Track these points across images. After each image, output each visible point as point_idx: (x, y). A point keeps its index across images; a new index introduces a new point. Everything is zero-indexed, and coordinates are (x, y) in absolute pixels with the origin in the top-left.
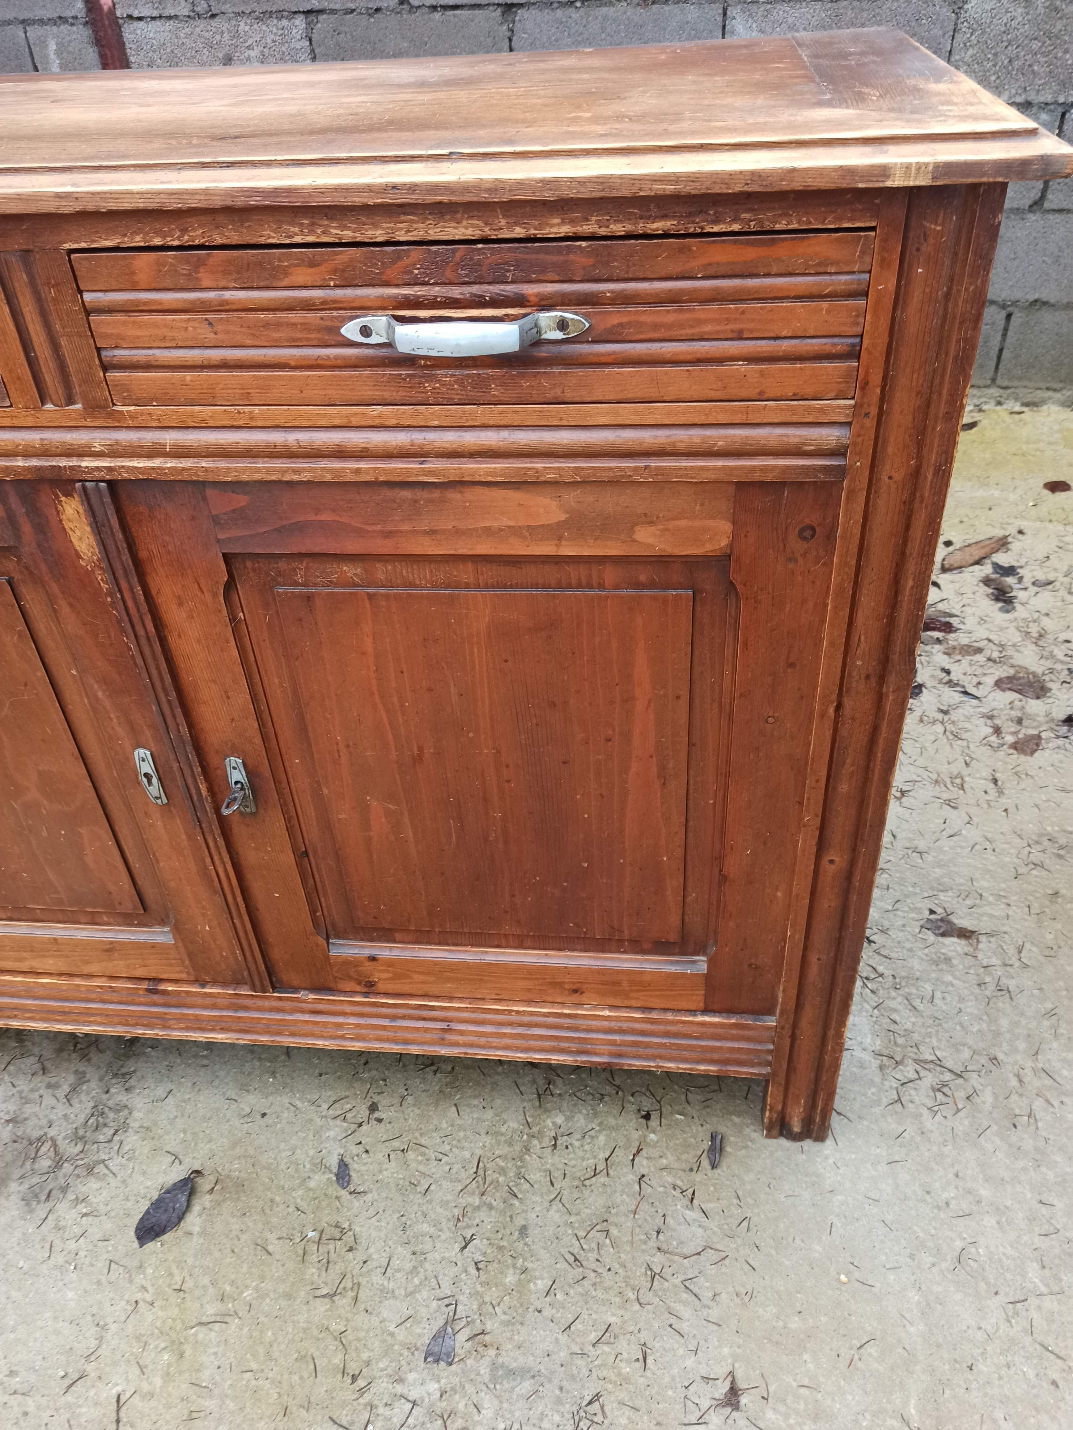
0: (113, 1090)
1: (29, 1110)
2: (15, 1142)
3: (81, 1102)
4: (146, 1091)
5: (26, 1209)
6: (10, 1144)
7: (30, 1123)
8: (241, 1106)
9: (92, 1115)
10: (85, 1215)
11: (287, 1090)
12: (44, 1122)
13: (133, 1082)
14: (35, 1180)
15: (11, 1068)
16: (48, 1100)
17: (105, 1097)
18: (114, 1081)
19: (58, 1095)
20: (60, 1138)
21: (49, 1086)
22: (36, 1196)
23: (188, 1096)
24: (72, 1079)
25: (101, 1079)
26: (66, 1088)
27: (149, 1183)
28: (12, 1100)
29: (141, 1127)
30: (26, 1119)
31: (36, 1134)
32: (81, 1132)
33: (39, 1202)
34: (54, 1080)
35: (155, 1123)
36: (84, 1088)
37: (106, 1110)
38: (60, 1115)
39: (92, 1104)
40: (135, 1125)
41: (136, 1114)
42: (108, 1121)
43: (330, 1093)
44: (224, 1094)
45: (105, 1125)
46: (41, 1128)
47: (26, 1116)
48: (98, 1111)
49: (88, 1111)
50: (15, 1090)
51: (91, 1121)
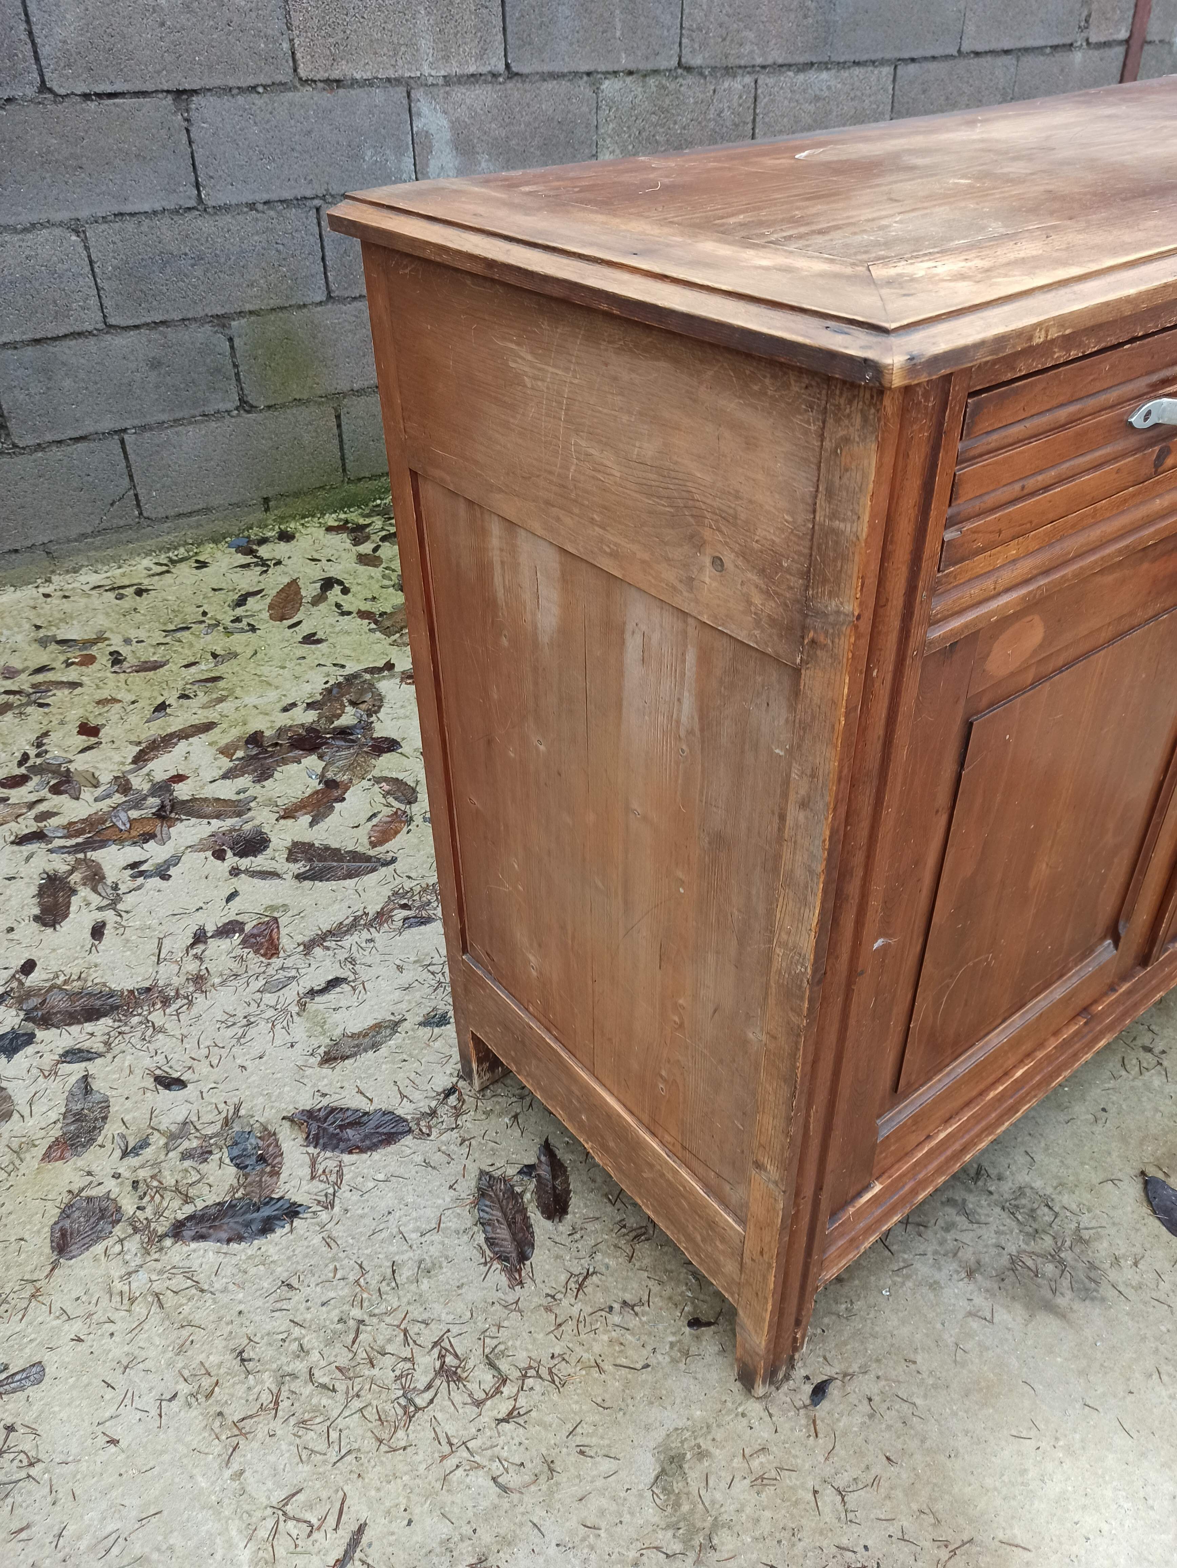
0: (992, 1189)
1: (967, 1254)
2: (1003, 1280)
3: (988, 1215)
4: (1014, 1168)
5: (1096, 1302)
6: (1002, 1285)
7: (986, 1259)
8: (1083, 1118)
9: (1013, 1214)
10: (1136, 1264)
11: (1087, 1085)
12: (993, 1251)
13: (993, 1172)
14: (1065, 1283)
15: (894, 1248)
16: (967, 1237)
17: (995, 1197)
18: (980, 1183)
19: (964, 1228)
20: (1024, 1246)
21: (947, 1229)
22: (1087, 1290)
23: (1043, 1145)
24: (950, 1211)
25: (971, 1191)
26: (961, 1220)
27: (1129, 1209)
28: (942, 1262)
29: (1055, 1188)
30: (978, 1262)
31: (1005, 1261)
32: (1028, 1229)
33: (1097, 1291)
34: (941, 1222)
35: (1060, 1178)
36: (971, 1206)
37: (1013, 1202)
38: (993, 1235)
39: (998, 1210)
40: (1049, 1191)
41: (1038, 1184)
42: (1029, 1206)
43: (1111, 1064)
44: (1059, 1122)
45: (1033, 1210)
46: (999, 1255)
47: (973, 1259)
48: (1010, 1208)
49: (1004, 1215)
50: (930, 1256)
51: (1020, 1217)
